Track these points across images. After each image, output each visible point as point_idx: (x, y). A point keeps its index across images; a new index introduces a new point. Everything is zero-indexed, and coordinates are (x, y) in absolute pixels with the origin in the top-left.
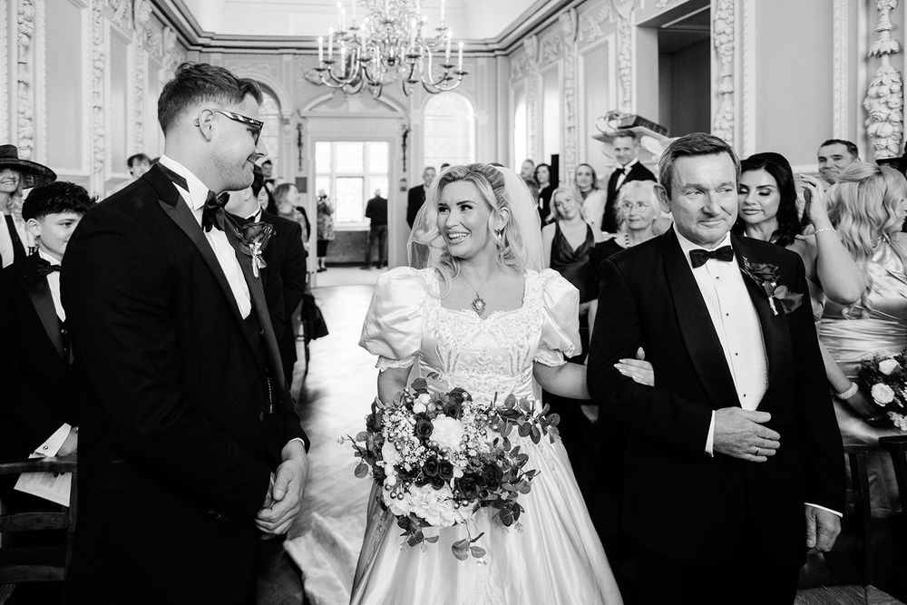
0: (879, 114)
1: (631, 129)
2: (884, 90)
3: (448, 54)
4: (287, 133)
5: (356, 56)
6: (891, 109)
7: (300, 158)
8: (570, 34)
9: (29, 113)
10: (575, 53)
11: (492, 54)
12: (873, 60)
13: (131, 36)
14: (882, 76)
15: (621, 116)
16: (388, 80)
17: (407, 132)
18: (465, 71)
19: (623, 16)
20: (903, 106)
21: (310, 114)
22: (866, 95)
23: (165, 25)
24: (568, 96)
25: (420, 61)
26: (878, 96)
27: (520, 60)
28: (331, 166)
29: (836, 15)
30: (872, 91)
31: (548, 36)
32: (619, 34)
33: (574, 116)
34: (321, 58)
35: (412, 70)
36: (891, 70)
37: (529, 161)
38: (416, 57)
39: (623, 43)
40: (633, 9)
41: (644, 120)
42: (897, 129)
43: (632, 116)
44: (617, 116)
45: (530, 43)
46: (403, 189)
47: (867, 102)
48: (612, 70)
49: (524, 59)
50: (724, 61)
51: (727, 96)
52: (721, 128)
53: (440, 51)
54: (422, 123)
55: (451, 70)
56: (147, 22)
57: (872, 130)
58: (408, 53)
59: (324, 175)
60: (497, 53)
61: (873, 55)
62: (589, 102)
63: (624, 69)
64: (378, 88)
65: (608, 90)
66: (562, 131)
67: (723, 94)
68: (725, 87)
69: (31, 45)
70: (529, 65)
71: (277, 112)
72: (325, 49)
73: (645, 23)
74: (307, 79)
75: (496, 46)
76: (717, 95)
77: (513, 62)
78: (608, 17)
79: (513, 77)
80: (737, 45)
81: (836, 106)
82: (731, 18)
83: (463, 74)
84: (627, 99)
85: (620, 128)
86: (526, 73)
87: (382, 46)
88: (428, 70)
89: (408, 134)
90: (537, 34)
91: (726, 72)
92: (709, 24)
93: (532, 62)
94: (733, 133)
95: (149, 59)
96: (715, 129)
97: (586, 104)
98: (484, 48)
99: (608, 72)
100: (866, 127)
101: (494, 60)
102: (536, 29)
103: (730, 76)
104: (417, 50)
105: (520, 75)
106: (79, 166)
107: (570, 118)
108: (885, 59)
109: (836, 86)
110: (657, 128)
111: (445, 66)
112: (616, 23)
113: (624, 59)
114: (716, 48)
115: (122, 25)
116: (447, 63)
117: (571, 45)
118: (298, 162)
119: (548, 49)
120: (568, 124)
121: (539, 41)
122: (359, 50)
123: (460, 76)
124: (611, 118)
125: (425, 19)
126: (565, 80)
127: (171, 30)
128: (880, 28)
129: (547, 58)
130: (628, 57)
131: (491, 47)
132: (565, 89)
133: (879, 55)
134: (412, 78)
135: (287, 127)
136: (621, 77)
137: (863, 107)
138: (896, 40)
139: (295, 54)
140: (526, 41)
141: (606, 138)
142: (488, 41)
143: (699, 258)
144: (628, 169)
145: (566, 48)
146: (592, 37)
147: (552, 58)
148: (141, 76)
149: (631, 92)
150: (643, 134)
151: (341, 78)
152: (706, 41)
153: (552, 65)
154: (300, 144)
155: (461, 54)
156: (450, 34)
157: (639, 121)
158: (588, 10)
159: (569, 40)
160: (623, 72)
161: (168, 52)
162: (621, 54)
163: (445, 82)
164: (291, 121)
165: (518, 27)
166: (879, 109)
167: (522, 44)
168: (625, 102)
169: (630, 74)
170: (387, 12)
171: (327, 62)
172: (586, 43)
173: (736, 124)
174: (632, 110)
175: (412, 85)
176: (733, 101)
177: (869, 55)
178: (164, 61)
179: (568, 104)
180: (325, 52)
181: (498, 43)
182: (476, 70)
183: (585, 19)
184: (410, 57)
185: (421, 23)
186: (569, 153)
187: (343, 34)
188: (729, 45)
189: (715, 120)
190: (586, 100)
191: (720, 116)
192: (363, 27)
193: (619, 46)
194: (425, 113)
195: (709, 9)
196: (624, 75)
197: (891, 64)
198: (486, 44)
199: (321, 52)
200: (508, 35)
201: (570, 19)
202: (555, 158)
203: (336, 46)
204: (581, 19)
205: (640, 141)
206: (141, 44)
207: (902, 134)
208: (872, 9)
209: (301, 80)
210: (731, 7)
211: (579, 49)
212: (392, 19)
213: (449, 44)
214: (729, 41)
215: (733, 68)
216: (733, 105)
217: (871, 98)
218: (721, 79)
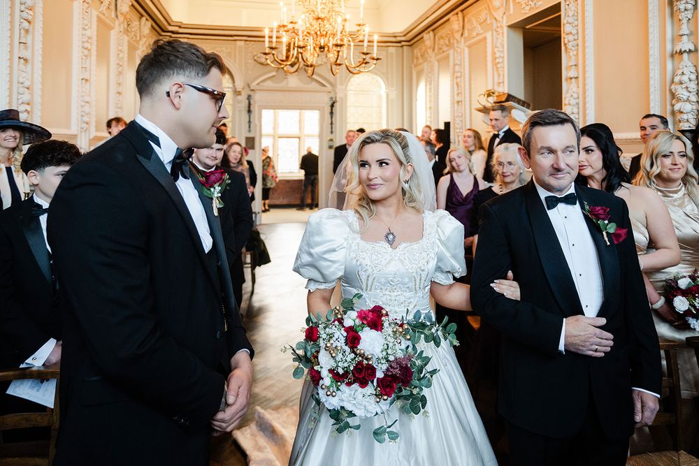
0: (681, 96)
1: (503, 104)
2: (685, 78)
3: (366, 44)
4: (239, 102)
5: (294, 44)
6: (690, 92)
7: (249, 122)
8: (458, 31)
9: (27, 83)
10: (462, 45)
11: (399, 45)
12: (676, 56)
13: (114, 24)
14: (683, 68)
15: (496, 94)
16: (320, 62)
17: (334, 103)
18: (379, 57)
19: (497, 18)
21: (258, 87)
22: (673, 82)
23: (142, 16)
24: (457, 78)
25: (344, 49)
26: (681, 83)
27: (420, 49)
28: (274, 129)
29: (651, 23)
30: (677, 79)
31: (442, 32)
32: (495, 32)
33: (461, 93)
34: (267, 44)
35: (338, 56)
36: (690, 64)
37: (428, 127)
38: (341, 46)
39: (497, 38)
40: (504, 13)
41: (514, 97)
42: (694, 107)
43: (504, 94)
44: (493, 93)
45: (428, 37)
46: (331, 147)
47: (673, 87)
48: (489, 58)
49: (424, 48)
50: (571, 54)
51: (573, 80)
52: (569, 104)
53: (360, 41)
54: (346, 96)
55: (368, 56)
56: (127, 13)
57: (677, 107)
58: (335, 42)
59: (268, 135)
60: (403, 43)
61: (676, 51)
62: (472, 82)
63: (498, 58)
64: (312, 68)
65: (486, 74)
66: (453, 104)
67: (571, 79)
68: (572, 73)
69: (31, 29)
70: (428, 53)
71: (231, 86)
72: (270, 37)
73: (514, 24)
74: (255, 60)
75: (403, 39)
76: (566, 80)
77: (415, 51)
78: (486, 19)
79: (415, 62)
80: (580, 42)
81: (652, 90)
82: (576, 23)
83: (377, 59)
84: (501, 81)
85: (495, 103)
86: (425, 60)
87: (315, 36)
88: (350, 56)
89: (335, 104)
90: (433, 30)
91: (573, 63)
92: (560, 26)
93: (430, 51)
94: (578, 108)
95: (128, 41)
96: (565, 105)
97: (470, 84)
98: (394, 39)
99: (486, 61)
100: (673, 106)
101: (400, 48)
102: (434, 26)
103: (576, 65)
104: (342, 40)
105: (421, 61)
106: (68, 126)
107: (458, 94)
108: (685, 55)
109: (651, 75)
110: (523, 103)
111: (363, 53)
112: (492, 24)
113: (499, 51)
114: (565, 44)
115: (106, 15)
116: (365, 51)
117: (459, 40)
118: (248, 124)
119: (442, 42)
120: (457, 99)
121: (435, 35)
122: (297, 39)
123: (375, 62)
124: (489, 95)
125: (348, 17)
126: (455, 65)
127: (147, 19)
128: (681, 33)
129: (441, 49)
130: (501, 49)
131: (399, 39)
132: (454, 72)
133: (681, 53)
134: (338, 62)
135: (239, 97)
136: (496, 64)
137: (670, 90)
138: (692, 42)
139: (246, 41)
140: (424, 35)
141: (485, 110)
142: (396, 35)
143: (553, 202)
144: (502, 134)
145: (455, 42)
146: (474, 34)
147: (445, 48)
148: (121, 55)
149: (503, 75)
150: (512, 108)
151: (282, 61)
152: (558, 39)
153: (445, 53)
154: (249, 111)
155: (375, 44)
156: (367, 29)
157: (510, 98)
158: (472, 13)
159: (457, 36)
160: (497, 60)
161: (144, 37)
162: (496, 47)
163: (364, 65)
164: (243, 93)
165: (418, 25)
166: (681, 92)
167: (422, 38)
168: (500, 83)
169: (503, 62)
170: (319, 10)
171: (272, 48)
172: (470, 38)
173: (581, 101)
174: (504, 89)
175: (338, 67)
176: (578, 84)
177: (674, 52)
178: (141, 43)
179: (457, 84)
180: (271, 40)
181: (405, 36)
182: (387, 56)
183: (469, 21)
184: (337, 45)
185: (345, 20)
186: (458, 120)
187: (284, 26)
188: (575, 43)
189: (565, 98)
190: (470, 80)
191: (569, 95)
192: (300, 22)
193: (495, 40)
194: (348, 88)
195: (560, 15)
196: (498, 63)
197: (689, 59)
198: (395, 37)
199: (267, 39)
200: (412, 30)
201: (458, 20)
202: (447, 125)
203: (279, 35)
204: (466, 20)
205: (510, 113)
206: (122, 29)
208: (676, 19)
209: (251, 61)
210: (576, 14)
211: (464, 43)
212: (323, 16)
213: (367, 35)
214: (575, 40)
215: (577, 60)
216: (578, 87)
217: (676, 84)
218: (569, 68)
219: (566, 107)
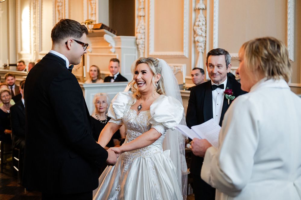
0: (199, 33)
2: (200, 24)
6: (202, 31)
12: (197, 11)
14: (200, 18)
20: (206, 30)
22: (195, 25)
26: (198, 26)
30: (197, 24)
36: (203, 16)
41: (105, 26)
42: (204, 39)
44: (92, 23)
47: (195, 27)
50: (141, 1)
51: (142, 18)
57: (196, 39)
61: (197, 9)
65: (83, 6)
67: (140, 16)
68: (141, 13)
81: (185, 28)
84: (94, 13)
85: (93, 29)
91: (142, 7)
94: (145, 35)
96: (137, 33)
100: (194, 38)
103: (144, 8)
108: (201, 11)
109: (185, 19)
124: (89, 23)
133: (199, 9)
136: (90, 0)
137: (194, 29)
138: (204, 4)
150: (104, 33)
157: (103, 27)
173: (146, 31)
176: (144, 19)
177: (196, 9)
189: (137, 29)
197: (203, 13)
207: (206, 41)
215: (144, 4)
216: (145, 22)
217: (196, 26)
218: (139, 10)
219: (137, 34)
